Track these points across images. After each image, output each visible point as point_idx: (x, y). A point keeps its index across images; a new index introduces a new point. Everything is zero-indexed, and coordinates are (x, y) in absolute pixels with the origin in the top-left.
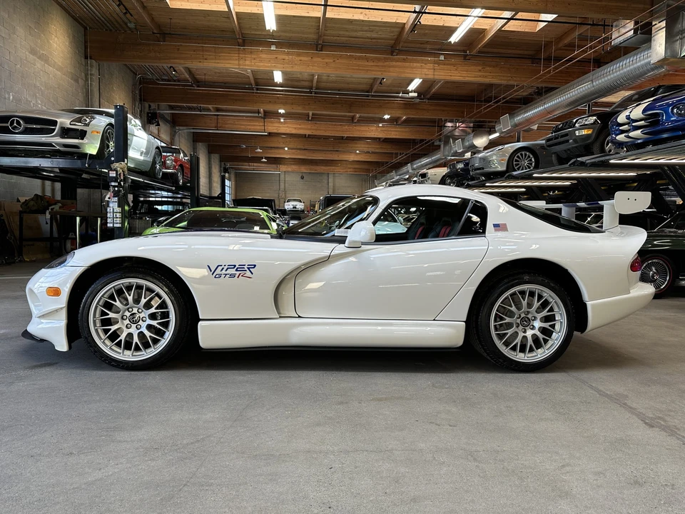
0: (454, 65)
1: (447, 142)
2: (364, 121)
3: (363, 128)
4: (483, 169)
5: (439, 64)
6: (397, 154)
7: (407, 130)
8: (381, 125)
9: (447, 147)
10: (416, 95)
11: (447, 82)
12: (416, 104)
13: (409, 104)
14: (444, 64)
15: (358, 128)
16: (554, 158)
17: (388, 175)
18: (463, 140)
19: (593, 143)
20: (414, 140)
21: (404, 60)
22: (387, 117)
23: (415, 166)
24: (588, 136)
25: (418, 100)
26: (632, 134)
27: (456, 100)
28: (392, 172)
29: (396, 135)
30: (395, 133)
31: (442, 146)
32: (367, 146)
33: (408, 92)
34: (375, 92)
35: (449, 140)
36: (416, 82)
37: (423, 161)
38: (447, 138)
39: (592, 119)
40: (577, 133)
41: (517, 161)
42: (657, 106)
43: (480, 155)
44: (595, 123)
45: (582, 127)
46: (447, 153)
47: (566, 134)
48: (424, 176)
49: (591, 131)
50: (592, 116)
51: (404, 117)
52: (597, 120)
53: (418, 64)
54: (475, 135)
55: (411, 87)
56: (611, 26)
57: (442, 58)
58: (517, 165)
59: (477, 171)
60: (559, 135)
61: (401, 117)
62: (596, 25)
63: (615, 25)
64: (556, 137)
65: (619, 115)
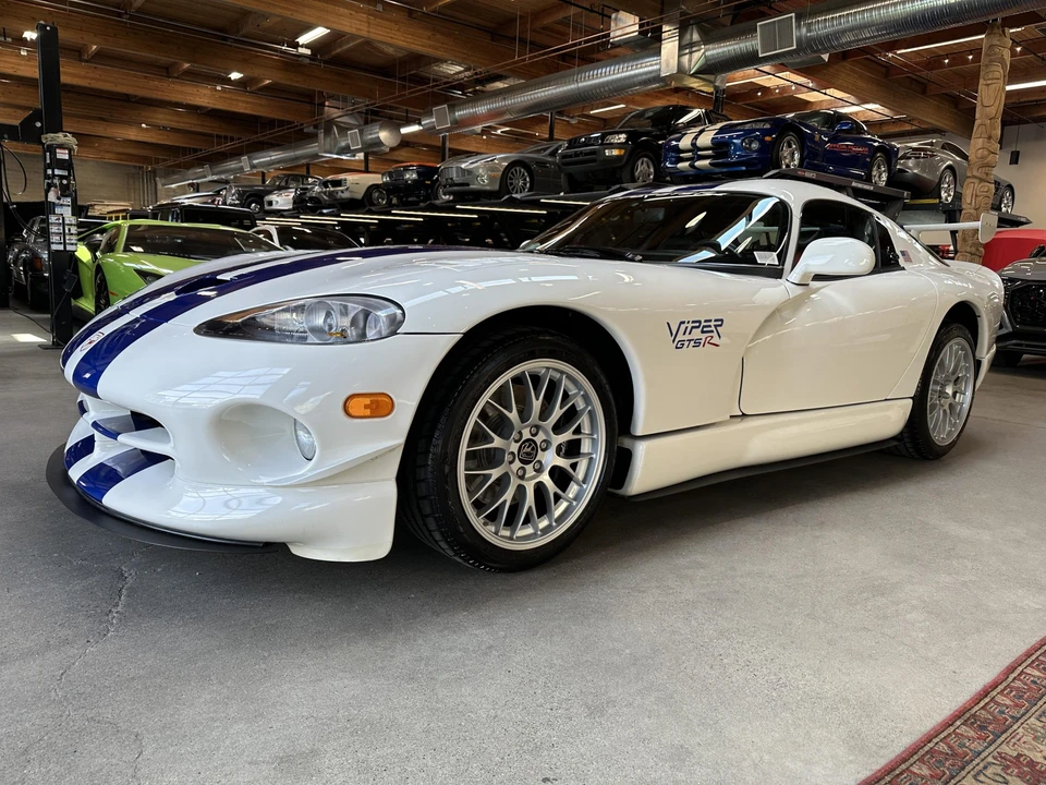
0: (396, 22)
1: (328, 132)
2: (193, 77)
3: (185, 89)
4: (468, 185)
5: (376, 17)
6: (226, 137)
7: (263, 102)
8: (219, 88)
9: (328, 140)
10: (308, 52)
11: (368, 43)
12: (305, 66)
13: (293, 64)
14: (383, 19)
15: (178, 87)
16: (563, 180)
17: (191, 171)
18: (361, 132)
19: (621, 168)
20: (273, 120)
22: (235, 76)
23: (255, 162)
24: (618, 158)
25: (308, 61)
26: (697, 164)
27: (366, 70)
28: (201, 166)
29: (245, 108)
30: (242, 105)
31: (321, 136)
32: (175, 118)
33: (297, 46)
34: (243, 36)
35: (332, 127)
36: (318, 33)
37: (275, 155)
38: (329, 125)
39: (623, 137)
40: (607, 153)
41: (511, 179)
42: (727, 136)
43: (463, 166)
44: (626, 142)
45: (612, 146)
46: (328, 147)
47: (593, 152)
48: (338, 183)
49: (623, 152)
50: (621, 133)
51: (268, 82)
52: (627, 139)
53: (347, 11)
54: (382, 128)
55: (303, 39)
56: (610, 17)
57: (380, 7)
58: (511, 184)
59: (455, 188)
60: (581, 152)
61: (262, 80)
62: (592, 11)
63: (613, 16)
64: (576, 155)
65: (679, 140)
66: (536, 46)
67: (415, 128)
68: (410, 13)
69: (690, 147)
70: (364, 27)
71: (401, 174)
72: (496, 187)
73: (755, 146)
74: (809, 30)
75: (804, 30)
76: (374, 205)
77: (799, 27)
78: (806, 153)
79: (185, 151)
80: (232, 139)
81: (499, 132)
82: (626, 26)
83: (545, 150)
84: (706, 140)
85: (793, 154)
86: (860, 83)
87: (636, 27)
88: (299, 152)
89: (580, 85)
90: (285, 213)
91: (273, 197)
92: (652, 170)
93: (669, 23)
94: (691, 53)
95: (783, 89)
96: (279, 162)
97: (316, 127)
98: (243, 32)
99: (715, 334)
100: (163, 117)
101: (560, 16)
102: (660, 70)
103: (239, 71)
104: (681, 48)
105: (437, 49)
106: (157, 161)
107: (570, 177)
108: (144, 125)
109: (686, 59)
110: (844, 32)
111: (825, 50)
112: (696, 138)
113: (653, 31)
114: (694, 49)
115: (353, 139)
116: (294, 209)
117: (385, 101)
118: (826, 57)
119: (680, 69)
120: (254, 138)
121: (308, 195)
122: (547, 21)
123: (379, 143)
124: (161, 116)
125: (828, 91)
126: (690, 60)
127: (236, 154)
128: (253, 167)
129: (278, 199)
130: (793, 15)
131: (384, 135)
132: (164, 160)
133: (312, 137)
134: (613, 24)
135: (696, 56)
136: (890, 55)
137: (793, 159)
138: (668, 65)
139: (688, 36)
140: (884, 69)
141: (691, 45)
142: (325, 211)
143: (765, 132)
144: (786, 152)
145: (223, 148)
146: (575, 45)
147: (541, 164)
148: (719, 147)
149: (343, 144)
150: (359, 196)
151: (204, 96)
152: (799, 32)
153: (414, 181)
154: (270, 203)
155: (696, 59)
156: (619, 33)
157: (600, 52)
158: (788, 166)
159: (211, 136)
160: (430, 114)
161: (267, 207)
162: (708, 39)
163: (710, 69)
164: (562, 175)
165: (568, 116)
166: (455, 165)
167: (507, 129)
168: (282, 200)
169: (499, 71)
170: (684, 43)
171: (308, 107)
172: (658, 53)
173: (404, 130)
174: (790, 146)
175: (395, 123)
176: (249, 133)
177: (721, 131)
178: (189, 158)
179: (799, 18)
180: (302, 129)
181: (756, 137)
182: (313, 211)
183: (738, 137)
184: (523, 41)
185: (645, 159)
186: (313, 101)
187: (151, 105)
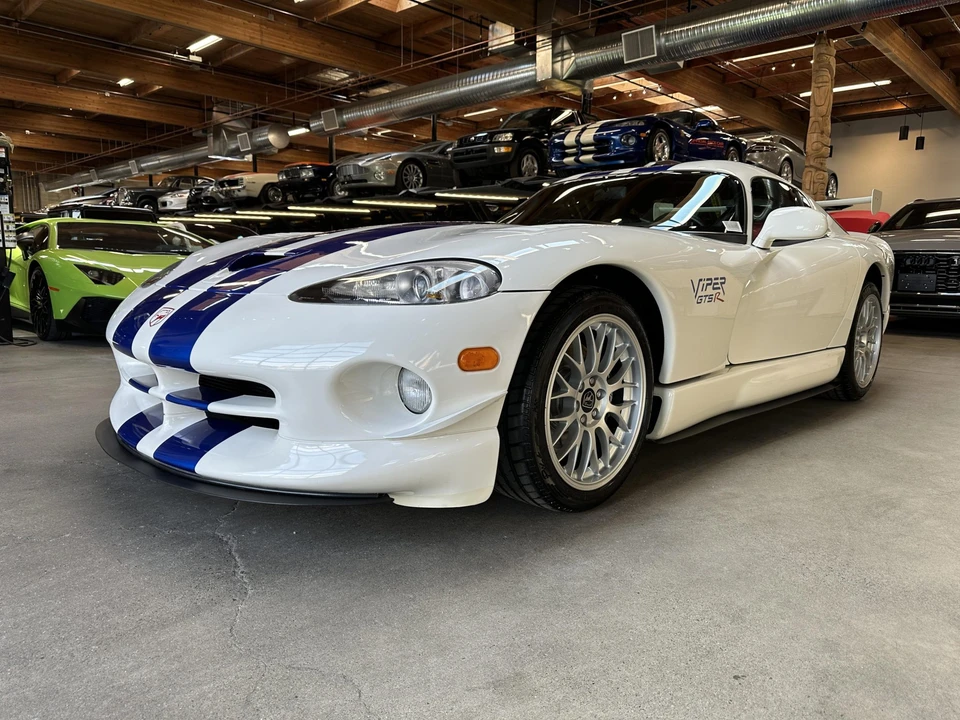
0: (287, 32)
1: (217, 136)
2: (82, 83)
3: (74, 95)
4: (366, 181)
5: (268, 26)
6: (112, 143)
7: (153, 108)
8: (107, 94)
9: (217, 143)
10: (199, 59)
11: (260, 50)
12: (196, 72)
13: (185, 70)
14: (274, 28)
15: (65, 94)
16: (455, 175)
17: (76, 176)
18: (250, 135)
20: (162, 125)
21: (220, 9)
22: (125, 82)
23: (142, 165)
24: (506, 155)
25: (198, 68)
27: (255, 77)
28: (88, 171)
29: (135, 114)
30: (132, 111)
31: (211, 139)
32: (61, 124)
33: (188, 53)
34: (135, 44)
35: (221, 131)
36: (211, 40)
37: (163, 159)
38: (218, 129)
39: (509, 136)
40: (496, 150)
41: (406, 175)
42: (605, 133)
43: (360, 164)
44: (513, 141)
45: (500, 144)
46: (217, 150)
47: (483, 150)
48: (235, 183)
49: (510, 149)
50: (507, 132)
51: (157, 88)
52: (514, 138)
53: (240, 20)
54: (271, 130)
55: (194, 47)
56: (488, 28)
57: (271, 17)
58: (406, 180)
59: (353, 184)
60: (472, 150)
61: (153, 88)
62: (471, 22)
63: (491, 27)
64: (468, 152)
65: (563, 137)
66: (419, 55)
67: (302, 131)
68: (300, 22)
69: (574, 143)
70: (257, 36)
71: (297, 172)
72: (392, 183)
73: (632, 141)
74: (667, 41)
75: (663, 40)
76: (270, 202)
77: (658, 37)
78: (674, 147)
79: (69, 156)
80: (119, 144)
81: (379, 134)
82: (503, 36)
83: (435, 148)
84: (588, 136)
85: (664, 148)
86: (702, 88)
87: (513, 37)
88: (188, 155)
89: (462, 89)
90: (180, 213)
91: (168, 198)
92: (536, 166)
93: (542, 33)
94: (563, 60)
95: (635, 94)
96: (167, 165)
97: (205, 131)
98: (135, 40)
99: (720, 291)
100: (48, 124)
101: (440, 27)
102: (536, 75)
103: (129, 77)
104: (554, 56)
105: (326, 56)
106: (40, 166)
107: (462, 173)
108: (27, 132)
109: (558, 66)
110: (697, 41)
111: (681, 57)
112: (579, 135)
113: (529, 40)
114: (565, 57)
115: (242, 141)
116: (188, 208)
117: (274, 105)
118: (681, 64)
119: (555, 75)
120: (142, 143)
121: (203, 194)
122: (429, 31)
123: (268, 144)
124: (47, 122)
125: (674, 95)
126: (562, 67)
127: (123, 158)
128: (141, 170)
129: (172, 200)
130: (653, 26)
131: (272, 137)
132: (48, 166)
133: (203, 141)
134: (490, 34)
135: (567, 63)
136: (728, 63)
137: (663, 154)
138: (543, 72)
139: (559, 46)
140: (721, 76)
141: (563, 53)
142: (221, 209)
143: (641, 129)
144: (658, 146)
145: (109, 153)
146: (455, 53)
147: (432, 161)
148: (600, 143)
149: (233, 146)
150: (256, 193)
151: (92, 102)
152: (659, 41)
153: (310, 178)
154: (164, 204)
155: (568, 65)
156: (496, 42)
157: (480, 59)
158: (660, 159)
159: (98, 141)
160: (318, 117)
161: (161, 208)
162: (578, 46)
163: (581, 74)
164: (454, 172)
165: (444, 119)
166: (352, 163)
167: (389, 131)
168: (177, 200)
169: (385, 78)
170: (556, 51)
171: (196, 112)
172: (533, 60)
173: (292, 133)
174: (661, 142)
175: (283, 126)
176: (139, 138)
177: (602, 128)
178: (73, 164)
179: (659, 29)
180: (191, 134)
181: (633, 133)
182: (208, 210)
183: (615, 134)
184: (407, 51)
185: (530, 156)
186: (200, 106)
187: (35, 112)
